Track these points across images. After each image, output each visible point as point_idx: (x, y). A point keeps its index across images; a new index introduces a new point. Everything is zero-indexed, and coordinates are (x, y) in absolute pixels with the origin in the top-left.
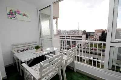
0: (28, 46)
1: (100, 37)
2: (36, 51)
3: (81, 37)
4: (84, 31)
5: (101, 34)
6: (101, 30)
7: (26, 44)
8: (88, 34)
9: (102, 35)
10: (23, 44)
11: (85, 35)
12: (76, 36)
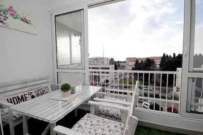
0: (29, 86)
1: (133, 68)
2: (63, 96)
3: (108, 68)
5: (134, 63)
6: (134, 58)
7: (26, 83)
8: (117, 64)
9: (135, 65)
10: (19, 82)
11: (113, 66)
12: (100, 66)
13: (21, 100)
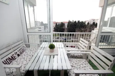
1: (54, 28)
4: (42, 23)
6: (55, 22)
7: (9, 46)
13: (12, 60)
